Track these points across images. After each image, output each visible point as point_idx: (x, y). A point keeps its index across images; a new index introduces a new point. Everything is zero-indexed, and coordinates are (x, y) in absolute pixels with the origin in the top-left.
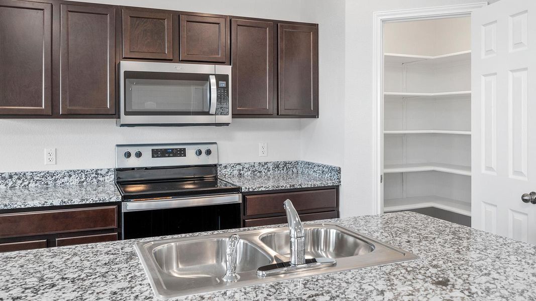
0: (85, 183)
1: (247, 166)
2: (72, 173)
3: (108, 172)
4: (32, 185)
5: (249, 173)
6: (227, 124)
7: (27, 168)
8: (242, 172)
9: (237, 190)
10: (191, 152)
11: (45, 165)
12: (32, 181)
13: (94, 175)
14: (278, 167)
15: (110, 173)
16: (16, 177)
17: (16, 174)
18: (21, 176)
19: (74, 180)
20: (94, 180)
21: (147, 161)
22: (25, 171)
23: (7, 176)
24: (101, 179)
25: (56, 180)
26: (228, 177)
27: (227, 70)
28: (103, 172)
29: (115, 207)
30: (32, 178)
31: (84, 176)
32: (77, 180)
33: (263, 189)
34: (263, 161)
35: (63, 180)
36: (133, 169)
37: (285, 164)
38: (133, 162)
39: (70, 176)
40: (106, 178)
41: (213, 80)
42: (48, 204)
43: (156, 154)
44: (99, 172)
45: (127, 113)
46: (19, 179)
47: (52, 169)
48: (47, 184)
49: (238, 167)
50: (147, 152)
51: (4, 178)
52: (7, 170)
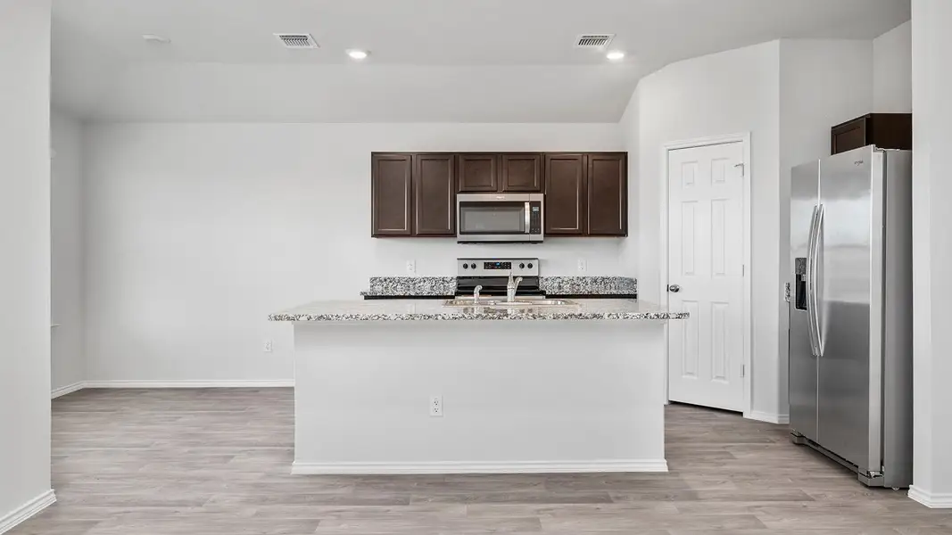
0: (435, 287)
1: (566, 279)
2: (425, 280)
3: (451, 280)
4: (399, 287)
5: (568, 286)
7: (396, 275)
8: (562, 285)
10: (515, 265)
11: (408, 273)
13: (442, 282)
14: (596, 281)
15: (453, 281)
16: (389, 280)
17: (389, 278)
18: (392, 280)
19: (428, 285)
20: (442, 285)
21: (481, 271)
23: (383, 280)
24: (447, 285)
25: (414, 284)
27: (539, 197)
28: (448, 280)
30: (400, 281)
31: (434, 282)
34: (581, 276)
35: (419, 284)
36: (471, 277)
37: (603, 279)
38: (470, 272)
40: (450, 284)
41: (527, 206)
42: (407, 294)
43: (487, 266)
44: (445, 279)
45: (461, 233)
46: (391, 282)
47: (412, 277)
48: (409, 287)
49: (558, 280)
50: (480, 265)
51: (381, 281)
52: (383, 275)
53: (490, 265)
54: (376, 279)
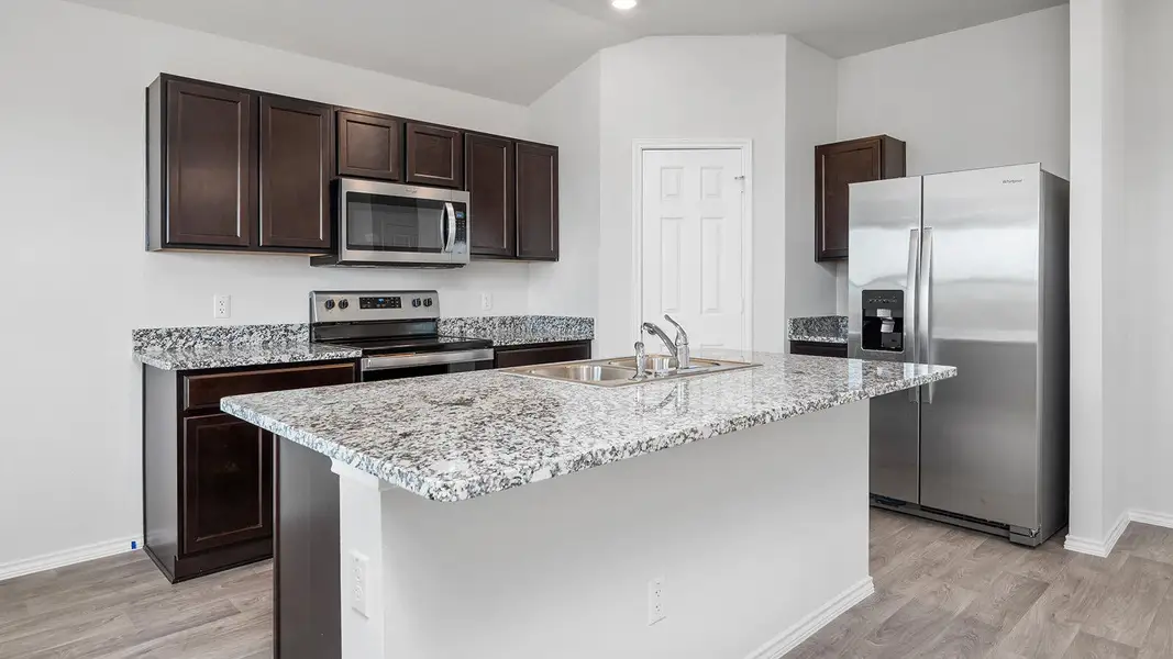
0: (271, 343)
1: (469, 322)
2: (254, 330)
3: (300, 329)
4: (199, 346)
5: (472, 330)
6: (460, 265)
7: (193, 323)
8: (464, 329)
9: (488, 344)
10: (406, 301)
11: (215, 318)
12: (199, 340)
13: (282, 332)
14: (504, 323)
15: (303, 330)
16: (177, 334)
17: (177, 330)
18: (184, 334)
19: (257, 339)
20: (283, 339)
21: (355, 313)
22: (190, 326)
23: (164, 334)
24: (292, 338)
25: (231, 339)
26: (448, 333)
27: (464, 197)
28: (295, 329)
29: (352, 365)
30: (199, 336)
31: (269, 334)
32: (261, 340)
33: (516, 343)
34: (488, 315)
35: (241, 339)
36: (334, 323)
37: (513, 319)
38: (336, 315)
39: (251, 333)
40: (299, 336)
41: (450, 209)
43: (365, 303)
44: (289, 328)
45: (350, 247)
46: (181, 337)
47: (227, 325)
48: (220, 345)
49: (459, 323)
50: (354, 301)
51: (159, 337)
52: (164, 325)
53: (368, 302)
54: (147, 332)
